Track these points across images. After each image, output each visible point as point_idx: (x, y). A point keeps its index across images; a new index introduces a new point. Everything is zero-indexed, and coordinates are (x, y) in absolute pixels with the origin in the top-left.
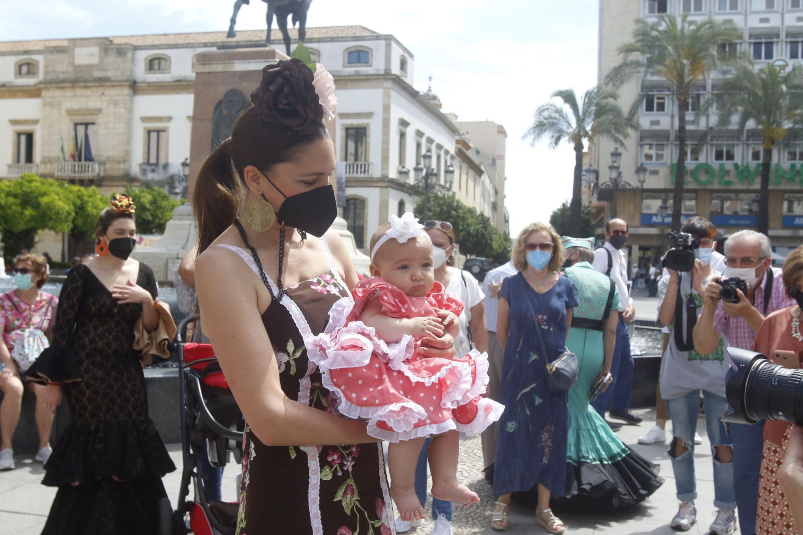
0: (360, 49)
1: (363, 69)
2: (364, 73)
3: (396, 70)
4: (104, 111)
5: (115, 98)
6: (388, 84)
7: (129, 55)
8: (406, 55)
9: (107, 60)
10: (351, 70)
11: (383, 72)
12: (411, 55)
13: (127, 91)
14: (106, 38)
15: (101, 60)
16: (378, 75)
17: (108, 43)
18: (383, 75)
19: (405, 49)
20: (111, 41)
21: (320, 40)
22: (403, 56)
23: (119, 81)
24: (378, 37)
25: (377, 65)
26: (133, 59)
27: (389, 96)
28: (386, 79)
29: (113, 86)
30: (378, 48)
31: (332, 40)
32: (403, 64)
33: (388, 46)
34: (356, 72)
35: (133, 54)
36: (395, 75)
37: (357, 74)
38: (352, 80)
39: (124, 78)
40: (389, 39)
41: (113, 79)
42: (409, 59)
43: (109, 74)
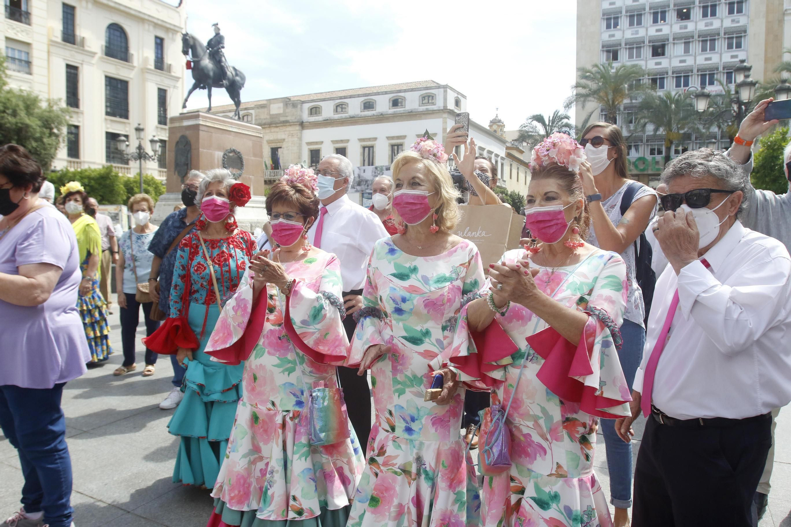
0: (428, 94)
1: (431, 107)
2: (431, 109)
3: (451, 106)
4: (286, 140)
5: (292, 132)
6: (445, 115)
7: (299, 106)
8: (459, 96)
9: (288, 110)
10: (423, 108)
11: (442, 108)
12: (464, 97)
13: (298, 128)
14: (286, 98)
15: (284, 111)
16: (439, 110)
17: (288, 100)
18: (442, 110)
19: (458, 93)
20: (290, 99)
21: (405, 91)
22: (457, 97)
23: (294, 122)
24: (439, 87)
25: (439, 104)
26: (301, 109)
27: (446, 123)
28: (444, 112)
29: (291, 125)
30: (439, 93)
31: (412, 90)
32: (457, 103)
33: (445, 92)
34: (427, 109)
35: (301, 106)
36: (450, 109)
37: (427, 110)
38: (424, 114)
39: (296, 120)
40: (445, 87)
41: (290, 121)
42: (462, 99)
43: (288, 118)
